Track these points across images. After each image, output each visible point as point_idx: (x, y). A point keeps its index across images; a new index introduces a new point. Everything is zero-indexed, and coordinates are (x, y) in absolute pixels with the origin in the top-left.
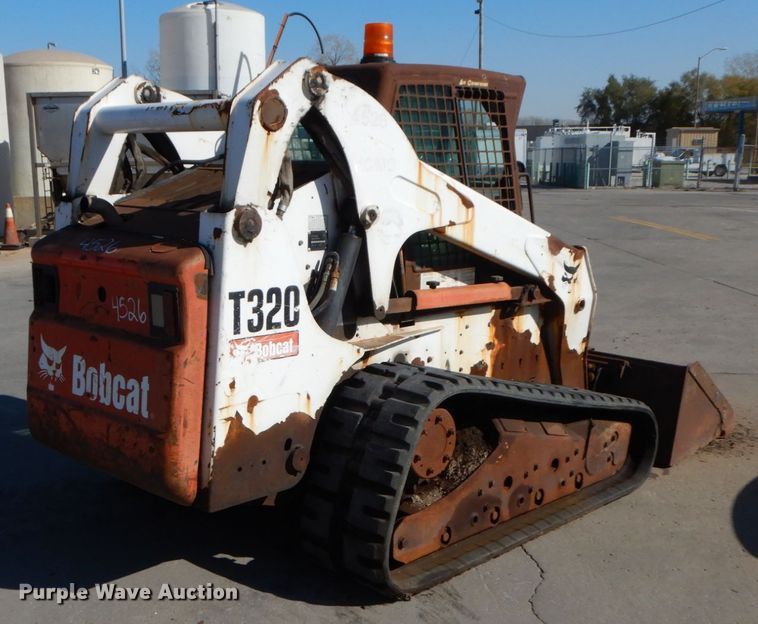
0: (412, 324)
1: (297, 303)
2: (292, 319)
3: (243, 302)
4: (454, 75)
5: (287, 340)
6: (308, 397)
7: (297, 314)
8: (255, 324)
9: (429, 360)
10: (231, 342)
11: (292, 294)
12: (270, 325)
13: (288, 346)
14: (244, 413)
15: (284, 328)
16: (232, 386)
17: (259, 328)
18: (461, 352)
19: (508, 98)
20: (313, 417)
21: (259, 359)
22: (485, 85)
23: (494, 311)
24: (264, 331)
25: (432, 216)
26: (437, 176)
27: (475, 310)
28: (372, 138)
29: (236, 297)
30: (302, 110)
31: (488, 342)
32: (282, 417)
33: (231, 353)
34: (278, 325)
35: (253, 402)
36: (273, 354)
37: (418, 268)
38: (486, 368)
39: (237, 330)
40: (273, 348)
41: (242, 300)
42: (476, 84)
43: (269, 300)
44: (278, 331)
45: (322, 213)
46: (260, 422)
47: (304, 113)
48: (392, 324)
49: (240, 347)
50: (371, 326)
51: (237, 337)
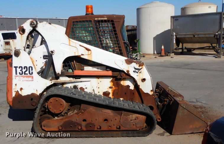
0: (80, 79)
1: (32, 70)
2: (31, 73)
3: (18, 69)
4: (94, 17)
5: (30, 77)
6: (37, 90)
7: (32, 72)
8: (21, 73)
9: (86, 88)
10: (15, 76)
11: (31, 68)
12: (25, 74)
13: (30, 79)
14: (19, 91)
15: (29, 75)
16: (16, 85)
17: (22, 74)
18: (99, 88)
19: (116, 21)
20: (38, 95)
21: (22, 80)
22: (106, 19)
23: (112, 78)
24: (23, 75)
25: (75, 53)
26: (76, 43)
27: (104, 77)
28: (53, 35)
29: (16, 67)
30: (30, 30)
31: (110, 86)
32: (30, 93)
33: (15, 78)
34: (27, 74)
35: (21, 89)
36: (26, 80)
37: (82, 65)
38: (109, 93)
39: (16, 74)
40: (26, 79)
41: (17, 68)
42: (102, 19)
43: (24, 69)
44: (27, 75)
45: (47, 51)
46: (24, 93)
47: (31, 30)
48: (72, 78)
49: (17, 78)
50: (64, 78)
51: (16, 75)
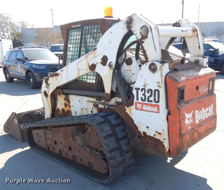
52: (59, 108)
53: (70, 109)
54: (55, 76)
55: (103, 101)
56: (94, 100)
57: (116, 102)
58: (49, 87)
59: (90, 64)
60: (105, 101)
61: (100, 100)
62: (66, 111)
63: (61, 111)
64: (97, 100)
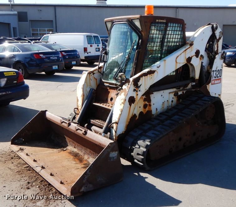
52: (135, 114)
53: (150, 108)
54: (150, 74)
55: (181, 88)
56: (174, 90)
57: (191, 85)
58: (139, 89)
59: (187, 57)
60: (183, 88)
61: (179, 89)
62: (144, 113)
63: (138, 117)
64: (177, 89)
